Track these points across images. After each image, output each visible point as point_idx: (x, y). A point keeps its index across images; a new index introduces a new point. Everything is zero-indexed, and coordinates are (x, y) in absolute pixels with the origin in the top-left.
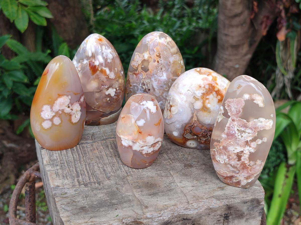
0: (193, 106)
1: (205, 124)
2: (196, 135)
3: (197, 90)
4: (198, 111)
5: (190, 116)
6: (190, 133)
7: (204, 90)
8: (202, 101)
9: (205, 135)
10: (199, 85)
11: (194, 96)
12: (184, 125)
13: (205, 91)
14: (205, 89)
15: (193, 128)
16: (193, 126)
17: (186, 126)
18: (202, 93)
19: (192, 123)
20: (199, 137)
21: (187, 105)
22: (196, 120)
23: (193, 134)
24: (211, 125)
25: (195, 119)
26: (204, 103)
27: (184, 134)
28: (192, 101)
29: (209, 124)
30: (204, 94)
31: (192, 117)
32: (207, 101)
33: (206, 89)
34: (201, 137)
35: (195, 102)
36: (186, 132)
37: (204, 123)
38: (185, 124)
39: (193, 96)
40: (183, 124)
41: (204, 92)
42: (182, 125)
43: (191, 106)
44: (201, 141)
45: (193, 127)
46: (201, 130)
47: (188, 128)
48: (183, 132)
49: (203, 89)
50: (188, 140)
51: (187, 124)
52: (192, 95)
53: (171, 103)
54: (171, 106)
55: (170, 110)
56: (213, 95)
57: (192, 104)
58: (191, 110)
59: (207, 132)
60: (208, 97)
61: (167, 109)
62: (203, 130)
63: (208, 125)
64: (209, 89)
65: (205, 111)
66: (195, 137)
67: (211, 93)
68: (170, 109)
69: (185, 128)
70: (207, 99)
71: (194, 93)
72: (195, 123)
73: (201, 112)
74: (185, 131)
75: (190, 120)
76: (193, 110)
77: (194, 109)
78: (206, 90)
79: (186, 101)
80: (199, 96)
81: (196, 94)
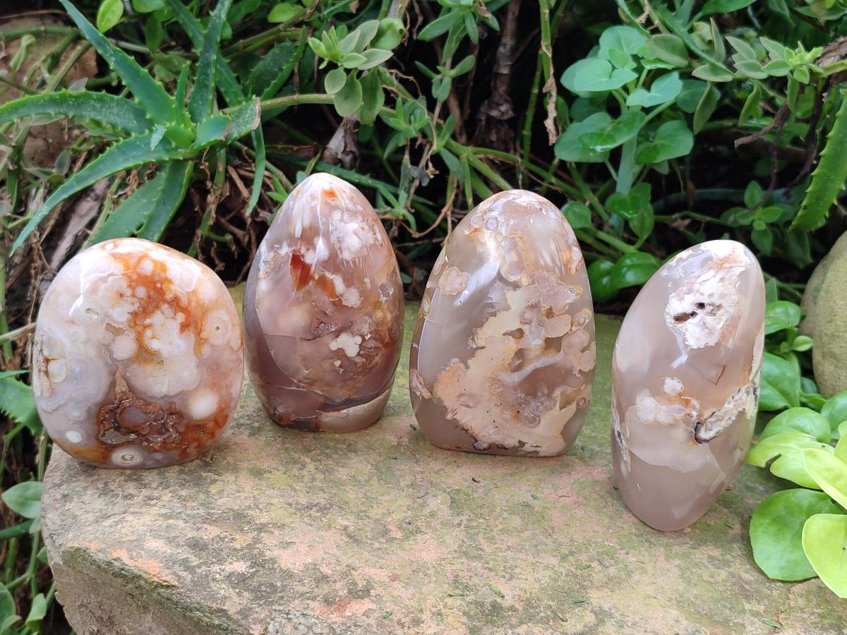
0: (111, 353)
1: (152, 397)
2: (133, 432)
3: (113, 307)
4: (127, 363)
5: (105, 380)
6: (117, 429)
7: (133, 304)
8: (133, 335)
9: (160, 426)
10: (117, 292)
11: (108, 324)
12: (94, 409)
13: (137, 305)
14: (136, 299)
15: (121, 413)
16: (118, 407)
17: (100, 412)
18: (129, 313)
19: (117, 401)
20: (144, 436)
21: (92, 352)
22: (124, 390)
23: (126, 429)
24: (170, 397)
25: (121, 387)
26: (139, 339)
27: (98, 434)
28: (104, 337)
29: (165, 396)
30: (136, 313)
31: (113, 385)
32: (149, 333)
33: (139, 299)
34: (149, 434)
35: (114, 340)
36: (104, 426)
37: (149, 394)
38: (96, 404)
39: (105, 325)
40: (90, 408)
41: (136, 307)
42: (89, 411)
43: (102, 354)
44: (151, 445)
45: (119, 411)
46: (145, 416)
47: (107, 416)
48: (96, 427)
49: (131, 300)
50: (114, 447)
51: (102, 405)
52: (102, 322)
53: (46, 353)
54: (47, 361)
55: (47, 373)
56: (163, 313)
57: (107, 348)
58: (107, 364)
59: (163, 418)
60: (148, 321)
61: (40, 370)
62: (150, 413)
63: (162, 398)
64: (149, 297)
65: (146, 361)
66: (133, 436)
67: (157, 307)
68: (47, 367)
69: (98, 417)
70: (149, 326)
71: (107, 315)
72: (125, 397)
73: (135, 366)
74: (98, 425)
75: (108, 393)
76: (110, 362)
77: (115, 360)
78: (140, 303)
79: (87, 342)
80: (122, 323)
81: (112, 316)
